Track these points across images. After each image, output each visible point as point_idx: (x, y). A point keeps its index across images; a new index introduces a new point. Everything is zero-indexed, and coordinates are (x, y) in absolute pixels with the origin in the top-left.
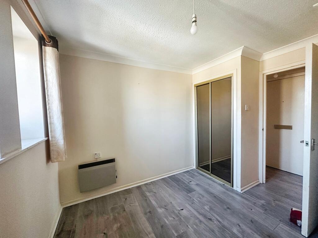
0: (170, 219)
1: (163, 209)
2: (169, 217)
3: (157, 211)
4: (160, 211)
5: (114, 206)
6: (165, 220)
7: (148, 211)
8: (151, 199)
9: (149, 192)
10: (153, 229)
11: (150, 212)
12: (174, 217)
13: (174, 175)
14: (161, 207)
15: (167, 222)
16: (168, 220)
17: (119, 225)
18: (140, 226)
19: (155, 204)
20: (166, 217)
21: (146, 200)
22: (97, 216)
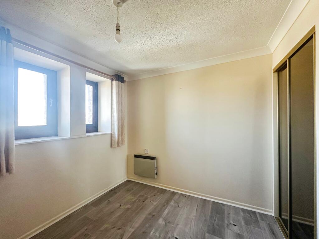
0: (157, 234)
1: (164, 223)
2: (159, 231)
3: (158, 219)
4: (161, 221)
5: (144, 194)
6: (153, 231)
7: (153, 214)
8: (169, 207)
9: (176, 202)
10: (138, 228)
11: (153, 216)
12: (161, 236)
13: (224, 205)
14: (165, 220)
15: (152, 233)
16: (154, 233)
17: (130, 207)
18: (136, 218)
19: (165, 214)
20: (156, 230)
21: (164, 206)
22: (131, 194)
